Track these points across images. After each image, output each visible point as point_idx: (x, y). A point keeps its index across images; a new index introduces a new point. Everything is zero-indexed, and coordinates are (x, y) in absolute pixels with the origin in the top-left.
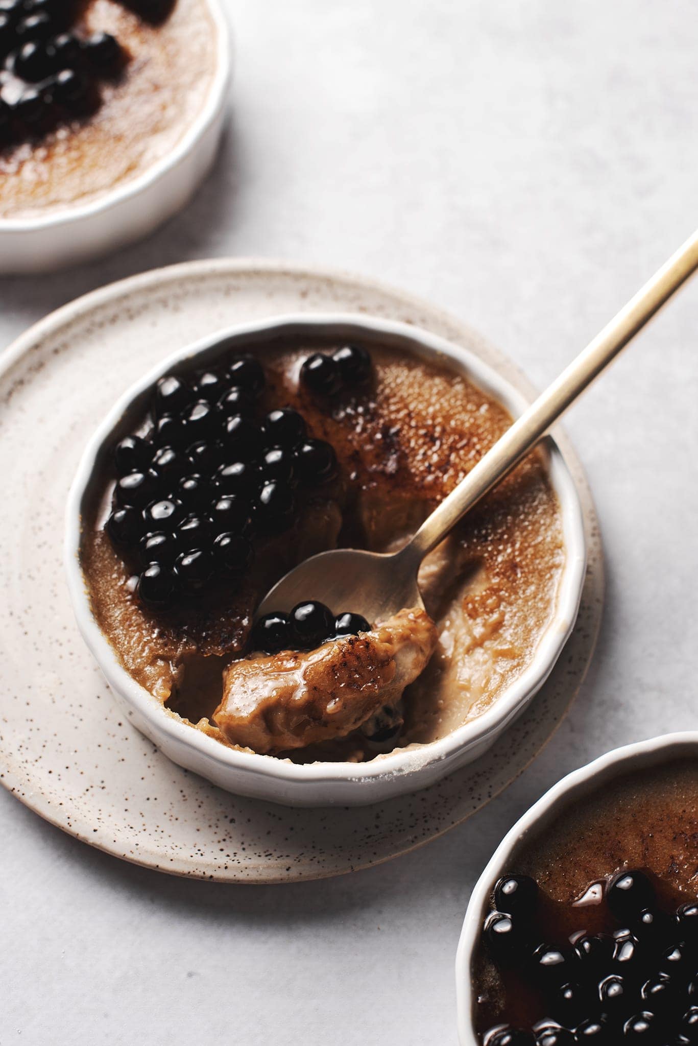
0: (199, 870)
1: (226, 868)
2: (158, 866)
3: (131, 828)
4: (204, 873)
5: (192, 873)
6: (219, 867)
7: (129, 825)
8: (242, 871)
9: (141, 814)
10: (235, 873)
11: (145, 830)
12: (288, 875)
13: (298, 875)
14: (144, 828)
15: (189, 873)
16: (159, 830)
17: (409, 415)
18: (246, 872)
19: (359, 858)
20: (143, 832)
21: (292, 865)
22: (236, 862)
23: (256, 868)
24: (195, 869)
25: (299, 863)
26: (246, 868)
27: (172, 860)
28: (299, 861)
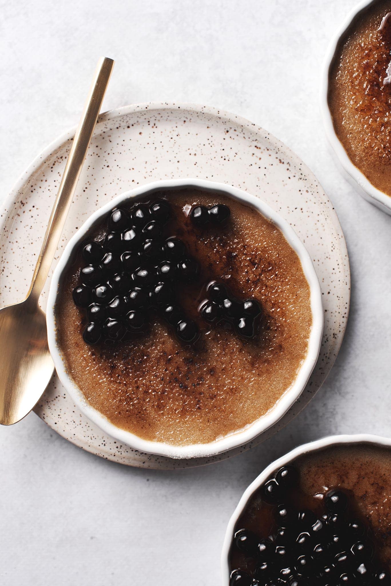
0: (101, 454)
1: (114, 455)
2: (82, 448)
3: (74, 422)
4: (103, 456)
5: (98, 454)
6: (111, 455)
7: (73, 420)
8: (121, 459)
9: (80, 415)
10: (118, 459)
11: (80, 424)
12: (143, 466)
13: (148, 467)
14: (80, 423)
15: (96, 454)
16: (88, 425)
17: (244, 246)
18: (123, 460)
19: (179, 465)
20: (79, 425)
21: (146, 461)
22: (120, 453)
23: (129, 458)
24: (99, 453)
25: (150, 461)
26: (124, 458)
27: (89, 446)
28: (150, 460)
